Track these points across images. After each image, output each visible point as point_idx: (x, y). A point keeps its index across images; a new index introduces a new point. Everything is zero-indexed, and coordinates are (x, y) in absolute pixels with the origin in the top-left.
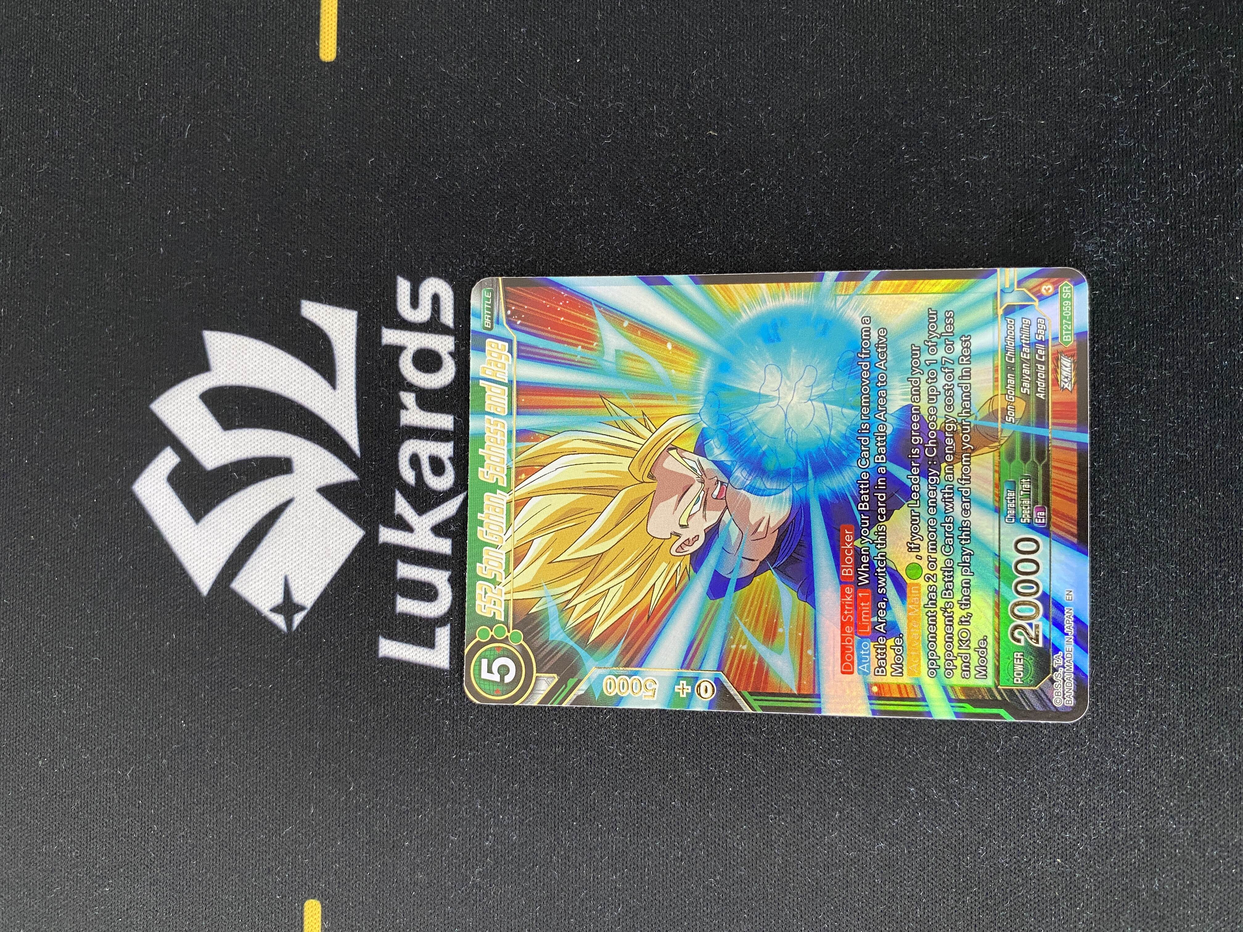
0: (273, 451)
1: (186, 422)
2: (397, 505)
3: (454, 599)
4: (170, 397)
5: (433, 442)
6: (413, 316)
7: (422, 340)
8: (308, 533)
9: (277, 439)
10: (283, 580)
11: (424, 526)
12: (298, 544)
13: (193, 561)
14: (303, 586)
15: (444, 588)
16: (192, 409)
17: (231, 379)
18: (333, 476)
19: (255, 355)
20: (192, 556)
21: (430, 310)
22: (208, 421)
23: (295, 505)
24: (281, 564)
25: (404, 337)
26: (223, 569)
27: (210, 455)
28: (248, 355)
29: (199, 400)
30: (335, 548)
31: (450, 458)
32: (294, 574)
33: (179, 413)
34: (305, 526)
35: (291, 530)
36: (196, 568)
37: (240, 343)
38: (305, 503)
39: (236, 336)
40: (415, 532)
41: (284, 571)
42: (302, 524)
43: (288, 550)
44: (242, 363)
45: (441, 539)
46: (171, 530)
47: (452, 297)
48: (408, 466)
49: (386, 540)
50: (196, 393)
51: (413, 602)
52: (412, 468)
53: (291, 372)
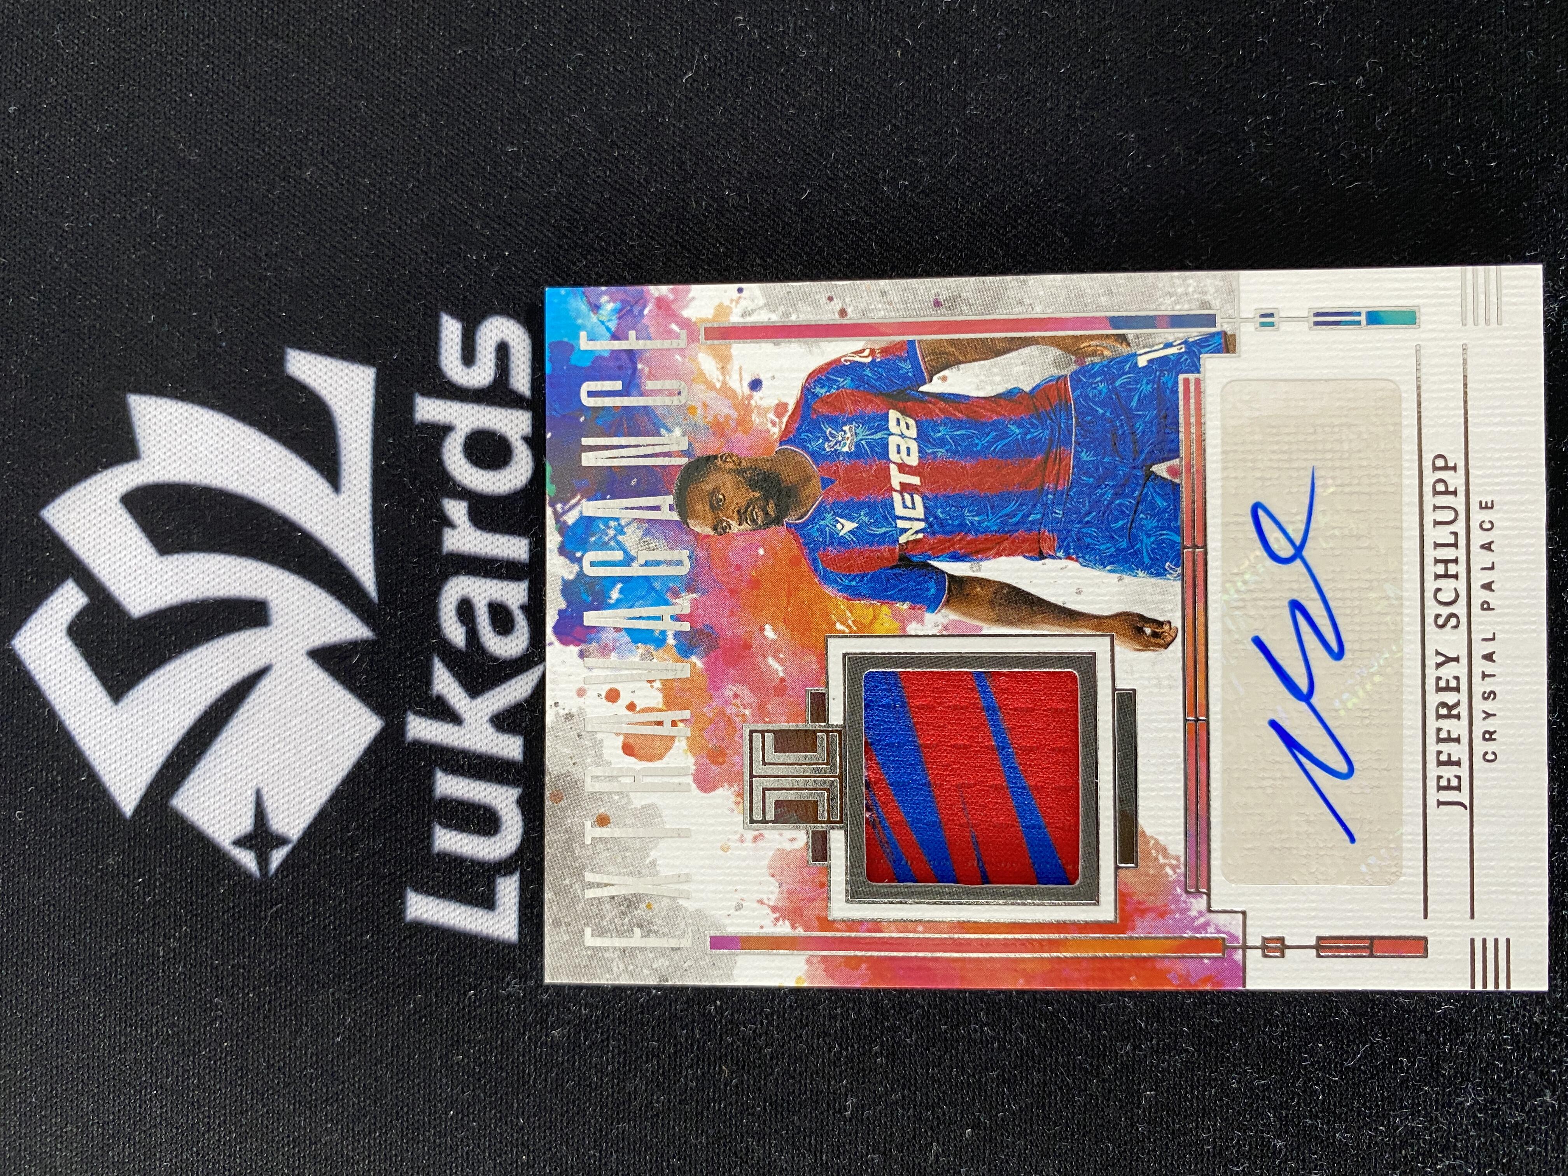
0: (238, 589)
1: (98, 540)
2: (436, 682)
3: (526, 833)
4: (73, 499)
5: (495, 581)
6: (466, 378)
7: (480, 416)
8: (293, 723)
9: (245, 571)
10: (254, 796)
11: (479, 715)
12: (277, 739)
13: (108, 762)
14: (286, 806)
15: (510, 815)
16: (109, 519)
17: (173, 472)
18: (334, 632)
19: (211, 434)
20: (108, 755)
21: (493, 368)
22: (134, 539)
23: (273, 676)
24: (249, 771)
25: (450, 410)
26: (157, 775)
27: (138, 594)
28: (200, 434)
29: (119, 505)
30: (336, 747)
31: (522, 607)
32: (270, 786)
33: (88, 525)
34: (288, 711)
35: (267, 716)
36: (113, 774)
37: (186, 414)
38: (290, 673)
39: (180, 404)
40: (465, 724)
41: (255, 782)
42: (284, 706)
43: (261, 749)
44: (189, 448)
45: (506, 736)
46: (74, 712)
47: (529, 349)
48: (455, 619)
49: (417, 736)
50: (114, 494)
51: (459, 836)
52: (462, 622)
53: (268, 463)
